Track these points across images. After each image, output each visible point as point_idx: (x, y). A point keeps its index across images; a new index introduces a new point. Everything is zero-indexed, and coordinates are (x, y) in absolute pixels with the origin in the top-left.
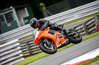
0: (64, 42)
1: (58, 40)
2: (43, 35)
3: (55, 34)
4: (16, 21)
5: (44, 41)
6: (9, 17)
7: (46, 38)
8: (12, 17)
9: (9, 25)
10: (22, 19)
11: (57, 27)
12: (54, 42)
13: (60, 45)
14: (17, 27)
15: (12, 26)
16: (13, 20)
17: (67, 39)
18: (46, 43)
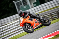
0: (39, 25)
1: (35, 24)
2: (25, 21)
3: (33, 20)
4: (29, 5)
5: (26, 25)
6: (25, 2)
7: (28, 23)
8: (26, 3)
9: (25, 7)
10: (32, 4)
11: (35, 16)
12: (32, 25)
13: (36, 27)
14: (29, 8)
15: (27, 8)
16: (27, 4)
17: (41, 24)
18: (27, 26)
